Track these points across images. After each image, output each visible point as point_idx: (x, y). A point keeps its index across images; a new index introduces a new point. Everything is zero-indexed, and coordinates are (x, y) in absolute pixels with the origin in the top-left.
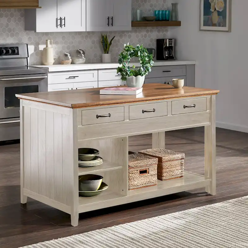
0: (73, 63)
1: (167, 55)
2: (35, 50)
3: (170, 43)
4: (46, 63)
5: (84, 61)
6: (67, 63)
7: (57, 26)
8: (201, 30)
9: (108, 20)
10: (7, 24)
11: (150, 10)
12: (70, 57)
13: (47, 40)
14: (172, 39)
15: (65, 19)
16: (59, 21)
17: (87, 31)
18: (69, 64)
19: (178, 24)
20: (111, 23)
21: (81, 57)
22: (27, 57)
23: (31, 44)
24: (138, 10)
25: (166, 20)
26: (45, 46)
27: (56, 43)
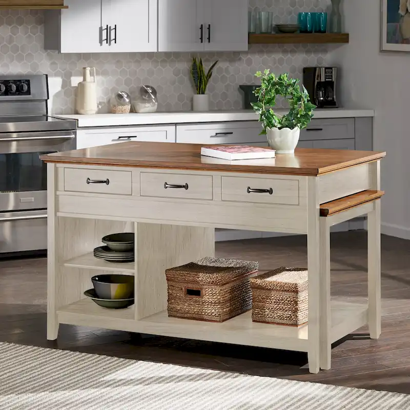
0: (133, 111)
1: (322, 99)
2: (63, 87)
3: (327, 75)
4: (82, 111)
5: (155, 107)
6: (122, 111)
7: (101, 42)
8: (382, 51)
9: (200, 30)
10: (11, 36)
11: (290, 13)
12: (127, 100)
13: (85, 68)
14: (331, 68)
15: (115, 29)
16: (104, 33)
17: (159, 51)
18: (125, 113)
19: (345, 39)
20: (208, 37)
21: (150, 100)
22: (46, 98)
23: (56, 75)
24: (263, 13)
25: (320, 31)
26: (81, 79)
27: (104, 73)
